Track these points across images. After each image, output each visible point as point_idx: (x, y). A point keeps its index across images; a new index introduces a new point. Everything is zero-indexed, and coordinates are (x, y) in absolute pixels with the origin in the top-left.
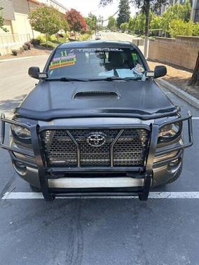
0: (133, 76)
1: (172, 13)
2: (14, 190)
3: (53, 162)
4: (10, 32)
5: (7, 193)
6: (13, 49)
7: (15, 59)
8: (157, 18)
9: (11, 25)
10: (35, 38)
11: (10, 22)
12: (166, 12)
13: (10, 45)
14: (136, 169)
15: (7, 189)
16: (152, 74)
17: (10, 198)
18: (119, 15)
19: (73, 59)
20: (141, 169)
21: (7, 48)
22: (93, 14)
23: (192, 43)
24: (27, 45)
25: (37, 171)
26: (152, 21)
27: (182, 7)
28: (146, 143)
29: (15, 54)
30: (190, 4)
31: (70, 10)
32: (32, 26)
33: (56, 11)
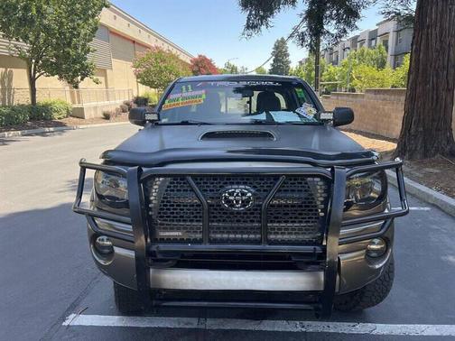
0: (298, 119)
1: (357, 61)
2: (86, 311)
3: (162, 234)
4: (103, 85)
5: (73, 316)
6: (105, 110)
7: (106, 124)
8: (332, 69)
9: (106, 76)
10: (140, 95)
11: (104, 72)
12: (346, 60)
13: (101, 103)
14: (310, 249)
15: (73, 308)
16: (330, 116)
17: (76, 323)
18: (273, 65)
19: (200, 96)
20: (319, 250)
21: (95, 108)
22: (232, 63)
23: (393, 97)
24: (127, 104)
25: (132, 254)
26: (325, 73)
27: (372, 52)
28: (325, 202)
29: (107, 117)
30: (383, 47)
31: (196, 57)
32: (138, 78)
33: (175, 58)
